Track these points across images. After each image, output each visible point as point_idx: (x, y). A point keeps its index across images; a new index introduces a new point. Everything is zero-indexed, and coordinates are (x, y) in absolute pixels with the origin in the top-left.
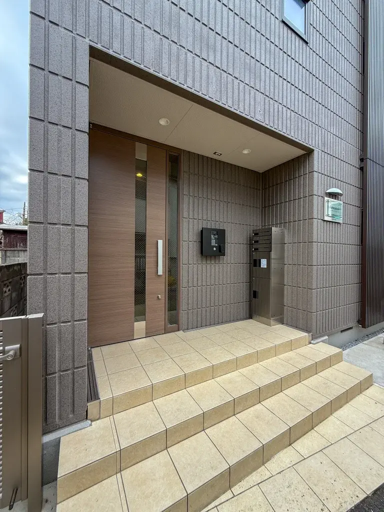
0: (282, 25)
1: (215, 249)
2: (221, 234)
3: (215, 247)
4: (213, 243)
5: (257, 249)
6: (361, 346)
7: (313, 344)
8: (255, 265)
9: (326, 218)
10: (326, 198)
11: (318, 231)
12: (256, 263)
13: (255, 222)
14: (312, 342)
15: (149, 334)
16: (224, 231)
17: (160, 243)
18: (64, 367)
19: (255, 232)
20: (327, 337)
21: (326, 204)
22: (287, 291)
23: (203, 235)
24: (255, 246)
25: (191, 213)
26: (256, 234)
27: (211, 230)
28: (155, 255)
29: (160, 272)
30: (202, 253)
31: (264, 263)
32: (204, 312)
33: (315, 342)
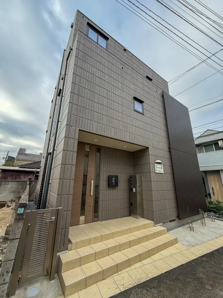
0: (134, 111)
1: (114, 184)
2: (117, 177)
3: (114, 183)
4: (113, 181)
5: (131, 184)
6: (179, 229)
7: (155, 226)
8: (131, 191)
9: (156, 172)
10: (155, 164)
11: (153, 177)
12: (131, 190)
13: (130, 172)
14: (155, 225)
15: (86, 222)
16: (117, 176)
17: (92, 181)
18: (63, 228)
19: (131, 176)
20: (162, 224)
21: (155, 166)
22: (145, 202)
23: (110, 178)
24: (131, 182)
25: (104, 169)
26: (131, 177)
27: (112, 176)
28: (90, 187)
29: (92, 194)
30: (109, 186)
31: (134, 190)
32: (109, 213)
33: (156, 226)
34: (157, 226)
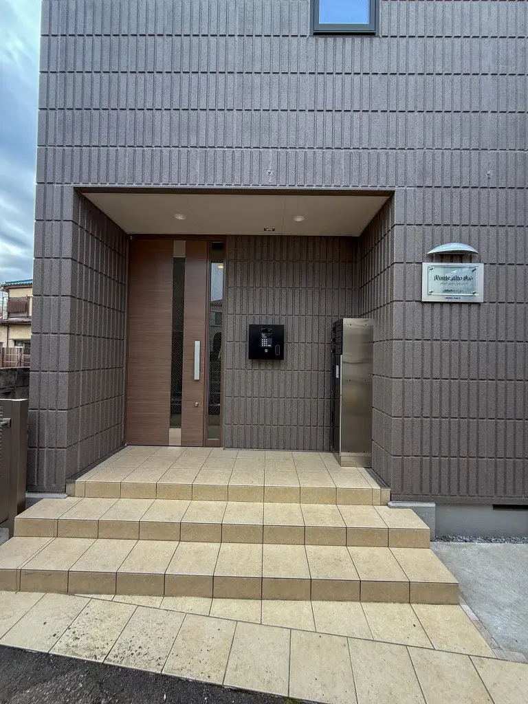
0: (314, 39)
1: (266, 351)
2: (279, 330)
3: (267, 348)
4: (264, 343)
5: (334, 351)
7: (390, 507)
8: (333, 375)
9: (425, 299)
10: (427, 265)
12: (334, 371)
14: (390, 503)
15: (185, 443)
16: (281, 327)
17: (197, 344)
19: (334, 326)
20: (433, 505)
21: (424, 273)
24: (334, 347)
26: (334, 329)
28: (193, 358)
29: (197, 377)
31: (337, 371)
33: (394, 505)
34: (395, 507)
